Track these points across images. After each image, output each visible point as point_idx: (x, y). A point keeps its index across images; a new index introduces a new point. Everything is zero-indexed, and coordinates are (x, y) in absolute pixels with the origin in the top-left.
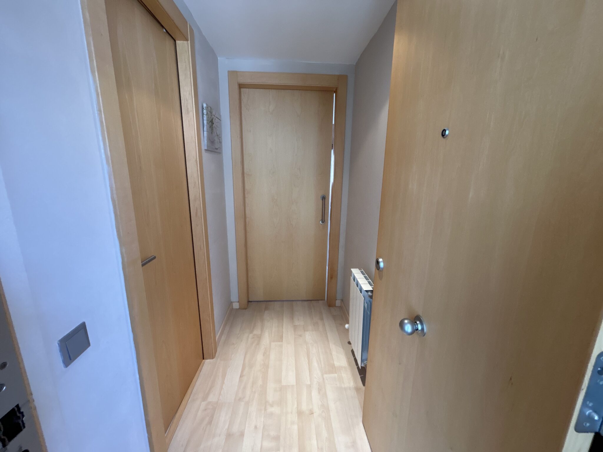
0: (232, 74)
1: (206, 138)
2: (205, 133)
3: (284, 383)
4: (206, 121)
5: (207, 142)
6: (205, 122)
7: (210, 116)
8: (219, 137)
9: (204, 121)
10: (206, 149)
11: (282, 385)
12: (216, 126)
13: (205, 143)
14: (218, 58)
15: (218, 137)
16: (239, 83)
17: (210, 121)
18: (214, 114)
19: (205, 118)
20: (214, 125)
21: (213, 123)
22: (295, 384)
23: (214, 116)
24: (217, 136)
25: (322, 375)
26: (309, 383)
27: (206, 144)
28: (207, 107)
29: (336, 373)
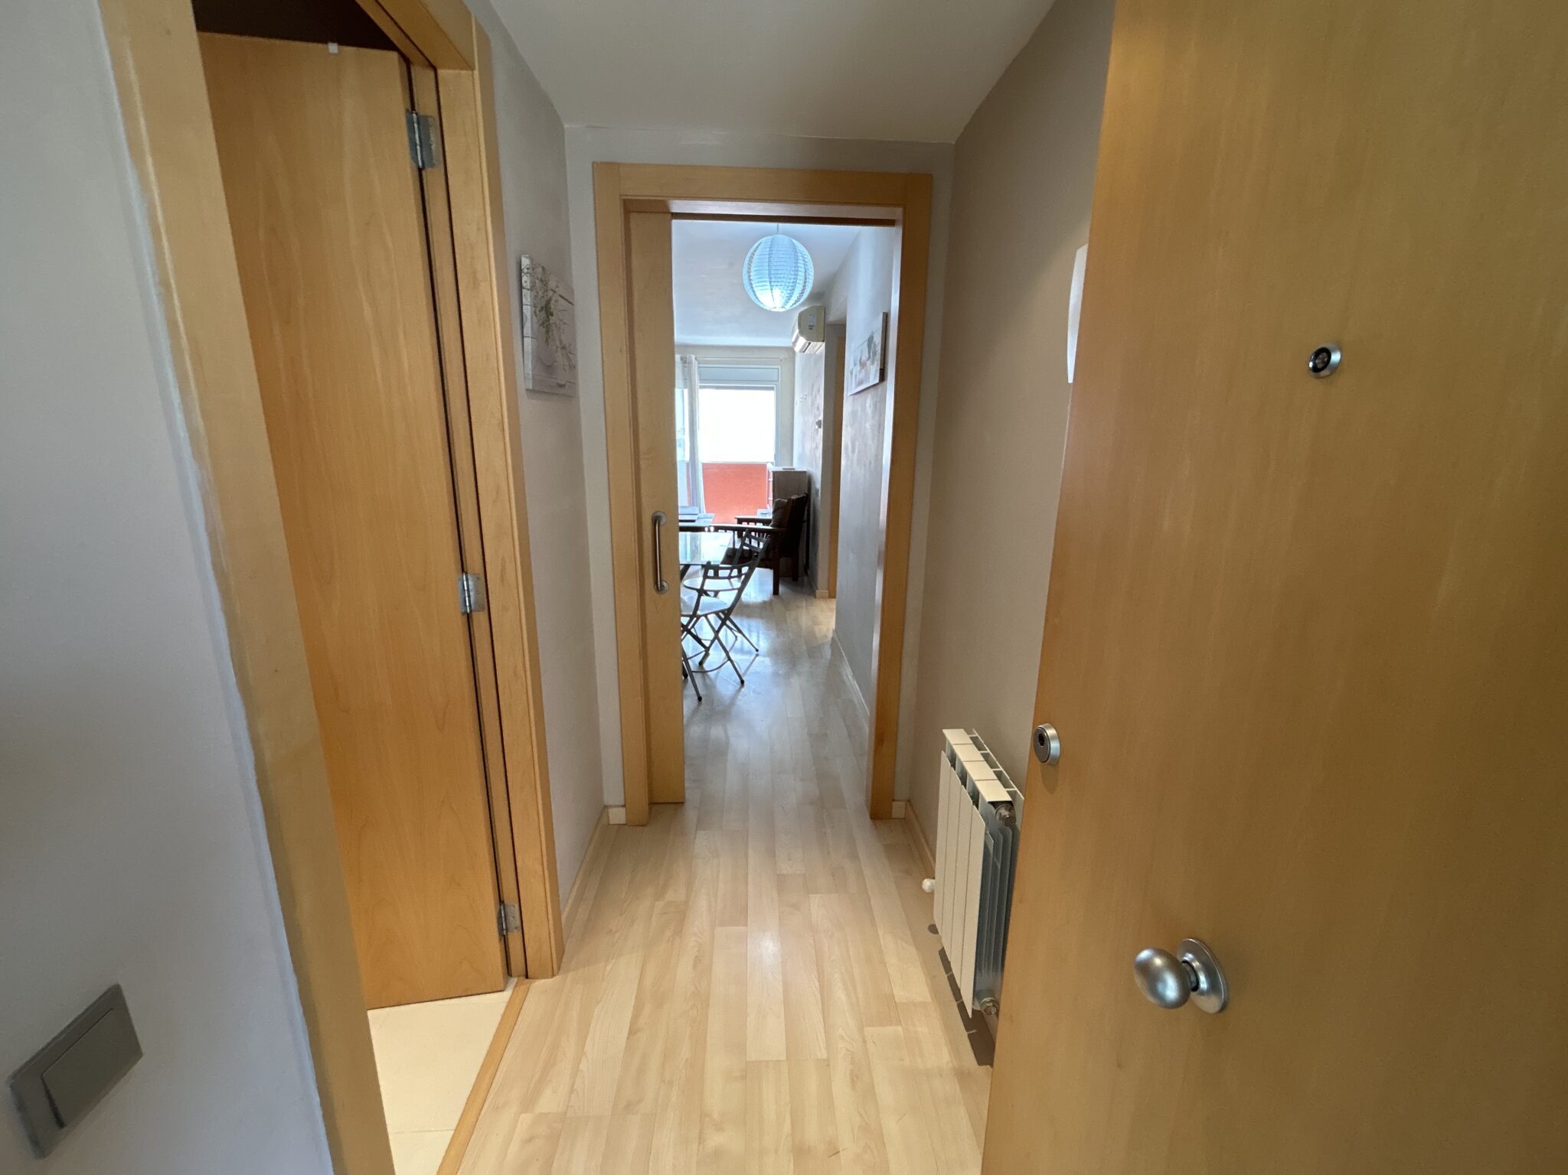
0: (606, 171)
1: (530, 356)
2: (528, 341)
3: (752, 1056)
4: (529, 307)
5: (533, 370)
6: (528, 310)
7: (540, 293)
8: (568, 351)
9: (524, 307)
10: (531, 388)
11: (748, 1059)
12: (558, 322)
13: (526, 368)
14: (565, 126)
15: (564, 351)
16: (625, 197)
17: (542, 308)
18: (553, 287)
19: (527, 299)
20: (553, 319)
21: (549, 314)
22: (783, 1057)
23: (555, 292)
24: (564, 348)
25: (861, 1030)
26: (823, 1054)
27: (531, 372)
28: (533, 267)
29: (899, 1023)
